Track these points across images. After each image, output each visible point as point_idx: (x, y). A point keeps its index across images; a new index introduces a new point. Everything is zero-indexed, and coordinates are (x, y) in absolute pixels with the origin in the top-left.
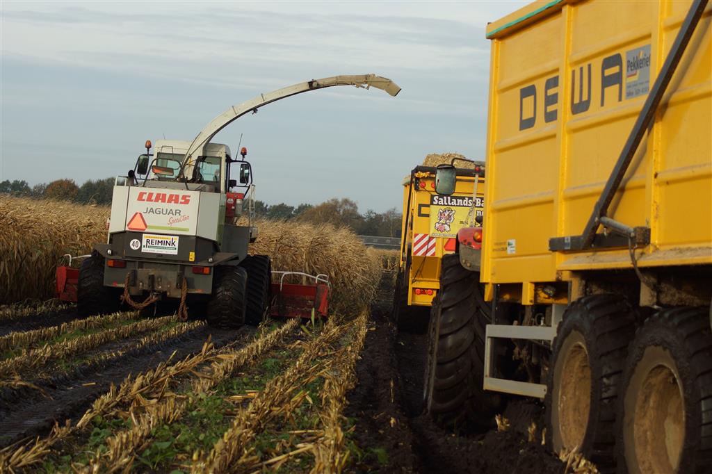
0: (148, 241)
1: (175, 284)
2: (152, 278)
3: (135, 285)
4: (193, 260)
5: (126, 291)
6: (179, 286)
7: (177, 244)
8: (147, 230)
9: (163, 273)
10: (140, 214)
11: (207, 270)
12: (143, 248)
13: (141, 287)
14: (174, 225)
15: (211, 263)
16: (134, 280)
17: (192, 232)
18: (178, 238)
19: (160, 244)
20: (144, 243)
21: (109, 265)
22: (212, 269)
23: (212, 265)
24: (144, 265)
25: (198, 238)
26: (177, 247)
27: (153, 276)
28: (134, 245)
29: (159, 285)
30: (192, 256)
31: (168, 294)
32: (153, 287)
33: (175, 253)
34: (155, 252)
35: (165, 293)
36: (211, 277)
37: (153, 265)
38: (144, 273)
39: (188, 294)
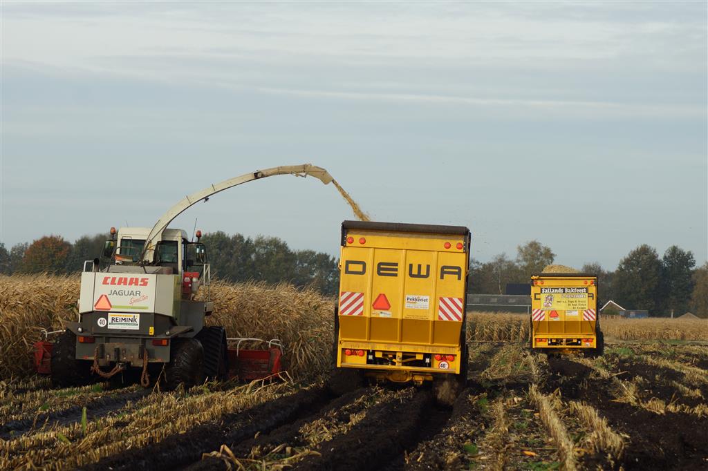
0: (113, 319)
1: (138, 355)
2: (117, 351)
3: (103, 357)
4: (153, 334)
5: (95, 363)
6: (141, 357)
7: (138, 320)
8: (111, 310)
9: (127, 346)
10: (106, 296)
11: (165, 342)
12: (109, 325)
13: (108, 359)
14: (135, 305)
15: (169, 335)
16: (102, 354)
17: (151, 310)
18: (139, 315)
19: (123, 321)
20: (110, 321)
21: (80, 340)
22: (170, 341)
23: (169, 337)
24: (111, 340)
25: (156, 315)
26: (138, 323)
27: (118, 349)
28: (101, 322)
29: (124, 356)
30: (152, 330)
31: (132, 364)
32: (119, 358)
33: (137, 328)
34: (120, 328)
35: (129, 364)
36: (169, 347)
37: (118, 339)
38: (110, 347)
39: (148, 363)
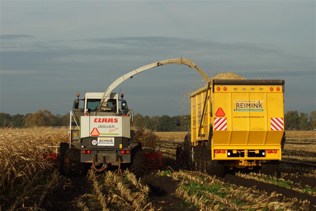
0: (100, 141)
1: (115, 159)
2: (104, 157)
3: (97, 161)
4: (121, 148)
5: (93, 165)
6: (117, 160)
7: (113, 141)
8: (100, 136)
9: (109, 155)
10: (96, 128)
11: (128, 152)
12: (98, 144)
13: (99, 162)
14: (112, 133)
16: (96, 159)
17: (121, 135)
18: (114, 138)
19: (106, 142)
20: (98, 141)
21: (83, 153)
22: (130, 151)
23: (130, 149)
24: (99, 151)
25: (123, 137)
26: (114, 142)
28: (94, 143)
29: (107, 160)
30: (121, 146)
31: (112, 164)
32: (105, 161)
33: (113, 145)
34: (104, 145)
36: (130, 154)
37: (103, 151)
38: (101, 155)
39: (121, 163)
